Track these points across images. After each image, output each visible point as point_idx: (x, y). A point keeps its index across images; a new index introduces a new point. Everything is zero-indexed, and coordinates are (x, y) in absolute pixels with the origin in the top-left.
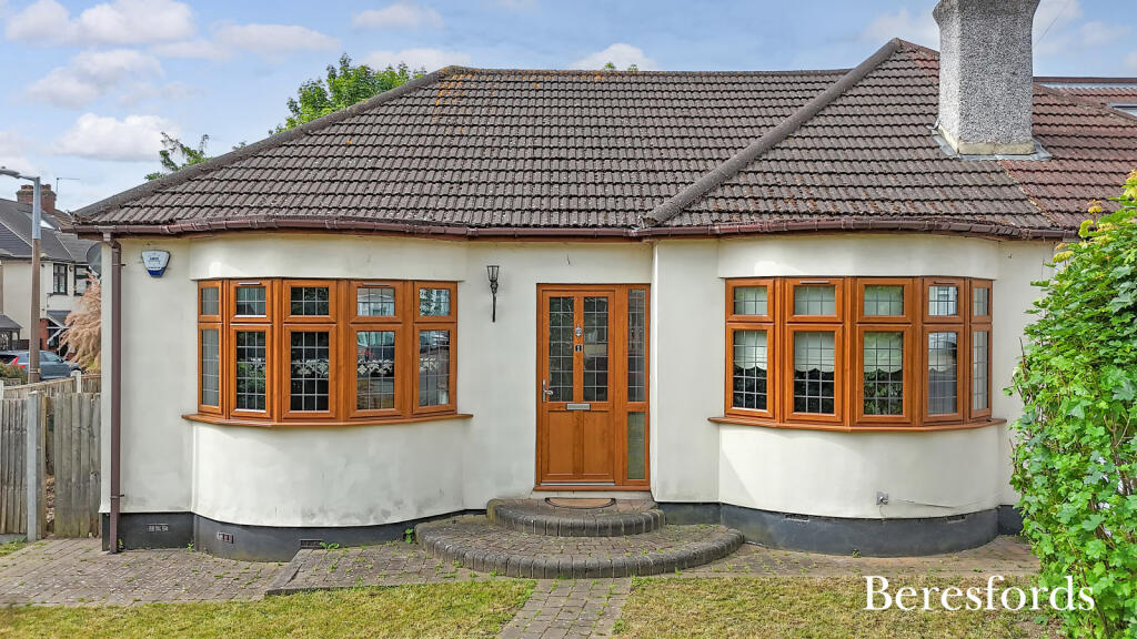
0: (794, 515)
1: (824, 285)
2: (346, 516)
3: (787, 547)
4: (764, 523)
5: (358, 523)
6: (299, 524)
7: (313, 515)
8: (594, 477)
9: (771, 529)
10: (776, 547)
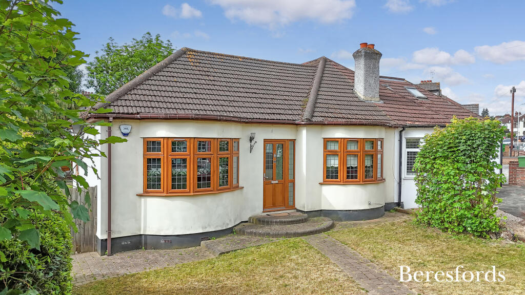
0: (347, 211)
1: (356, 141)
2: (217, 226)
3: (345, 220)
4: (338, 214)
5: (220, 229)
6: (201, 231)
7: (206, 228)
8: (280, 206)
9: (340, 216)
10: (341, 221)
